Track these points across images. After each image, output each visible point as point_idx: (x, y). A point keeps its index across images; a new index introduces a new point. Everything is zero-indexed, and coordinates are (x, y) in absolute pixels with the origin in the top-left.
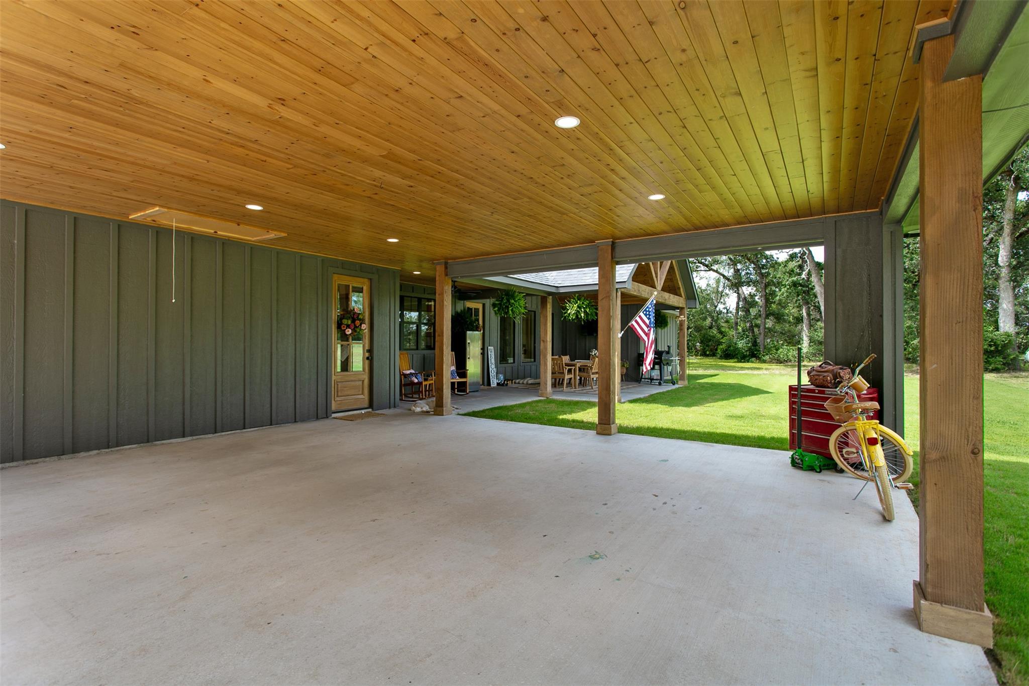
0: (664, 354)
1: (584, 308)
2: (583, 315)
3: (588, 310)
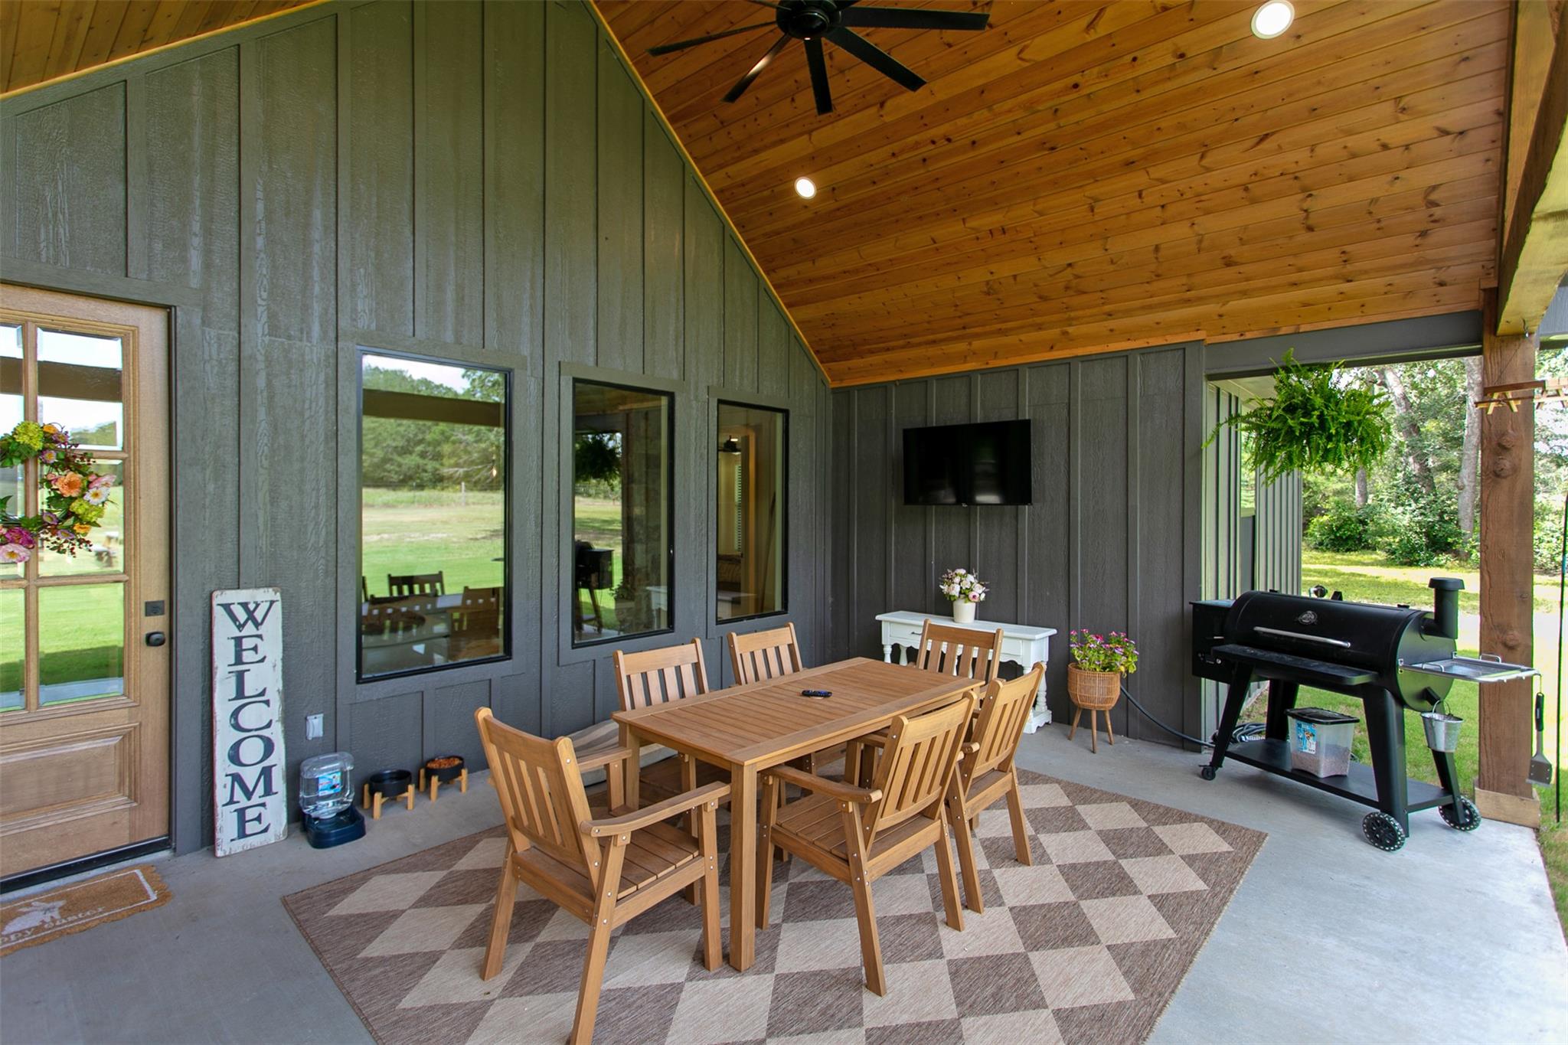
0: (1409, 640)
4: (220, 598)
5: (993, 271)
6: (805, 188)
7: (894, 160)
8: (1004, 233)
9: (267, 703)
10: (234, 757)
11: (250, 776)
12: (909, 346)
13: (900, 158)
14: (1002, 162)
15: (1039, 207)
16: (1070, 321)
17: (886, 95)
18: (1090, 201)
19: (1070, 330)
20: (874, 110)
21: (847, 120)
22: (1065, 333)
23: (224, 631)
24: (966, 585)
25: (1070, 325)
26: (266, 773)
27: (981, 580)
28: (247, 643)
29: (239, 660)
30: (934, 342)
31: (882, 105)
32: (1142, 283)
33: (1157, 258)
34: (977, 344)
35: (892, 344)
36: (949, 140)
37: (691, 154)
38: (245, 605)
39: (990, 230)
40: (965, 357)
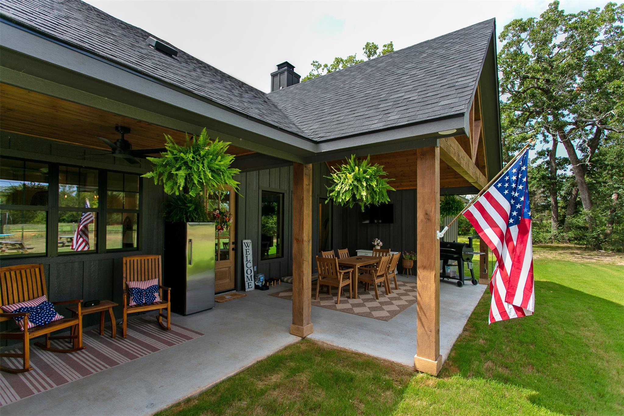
0: (464, 248)
1: (367, 180)
2: (364, 193)
3: (374, 184)
4: (244, 241)
9: (251, 262)
10: (247, 273)
11: (249, 276)
23: (244, 248)
24: (378, 242)
26: (251, 276)
27: (381, 241)
28: (248, 250)
29: (247, 254)
38: (247, 243)
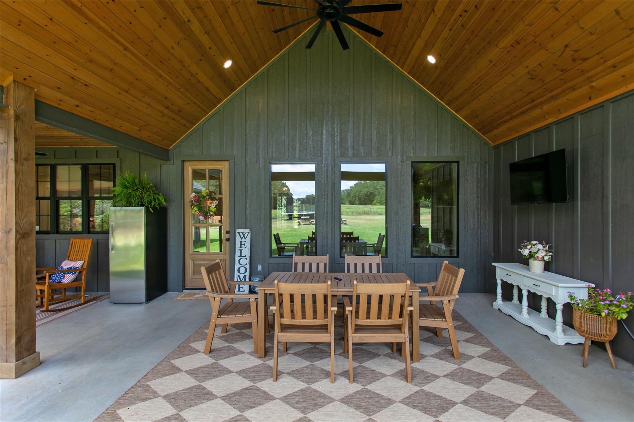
4: (239, 230)
5: (527, 66)
6: (431, 59)
7: (452, 32)
8: (519, 44)
9: (246, 259)
10: (239, 271)
11: (242, 276)
12: (512, 118)
13: (454, 30)
14: (494, 9)
15: (526, 23)
16: (590, 79)
17: (432, 6)
18: (553, 5)
19: (594, 84)
20: (432, 14)
21: (427, 24)
22: (592, 87)
23: (238, 239)
25: (593, 81)
26: (245, 276)
28: (243, 243)
29: (241, 247)
30: (523, 113)
31: (433, 11)
32: (623, 39)
33: (622, 18)
34: (546, 108)
35: (505, 118)
36: (466, 11)
37: (394, 63)
38: (243, 233)
39: (511, 45)
40: (544, 116)
